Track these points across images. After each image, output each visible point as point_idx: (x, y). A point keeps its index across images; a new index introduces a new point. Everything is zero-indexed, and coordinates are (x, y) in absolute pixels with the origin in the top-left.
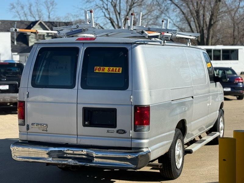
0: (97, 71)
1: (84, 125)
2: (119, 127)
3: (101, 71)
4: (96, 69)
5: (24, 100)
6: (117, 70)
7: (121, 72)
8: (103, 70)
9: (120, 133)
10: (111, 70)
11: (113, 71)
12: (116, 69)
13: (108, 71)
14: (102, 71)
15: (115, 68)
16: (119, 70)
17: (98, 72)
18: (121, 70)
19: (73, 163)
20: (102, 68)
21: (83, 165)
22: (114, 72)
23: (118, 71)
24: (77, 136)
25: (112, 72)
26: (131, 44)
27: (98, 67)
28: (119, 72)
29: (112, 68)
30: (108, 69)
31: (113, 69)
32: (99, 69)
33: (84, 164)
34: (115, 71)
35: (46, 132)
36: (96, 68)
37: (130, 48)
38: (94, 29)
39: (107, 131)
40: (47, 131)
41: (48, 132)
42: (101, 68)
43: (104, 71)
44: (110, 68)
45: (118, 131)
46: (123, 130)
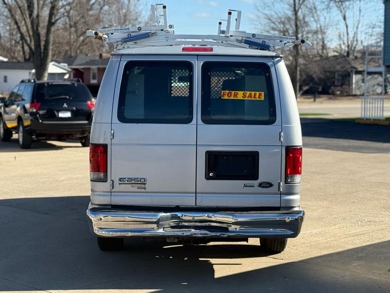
0: (226, 97)
1: (208, 178)
2: (262, 178)
3: (232, 98)
4: (224, 95)
5: (106, 143)
6: (257, 96)
7: (263, 98)
8: (236, 95)
9: (263, 187)
10: (247, 95)
11: (251, 97)
12: (255, 94)
13: (243, 97)
14: (234, 97)
15: (253, 93)
16: (260, 95)
17: (228, 98)
18: (263, 95)
19: (201, 234)
20: (233, 92)
21: (218, 236)
22: (253, 99)
23: (259, 98)
24: (195, 195)
25: (250, 99)
26: (273, 57)
27: (228, 92)
28: (261, 98)
29: (248, 93)
30: (243, 94)
31: (250, 94)
32: (229, 95)
33: (218, 234)
34: (255, 97)
35: (143, 190)
36: (223, 92)
37: (271, 63)
38: (167, 34)
39: (245, 185)
40: (145, 188)
41: (146, 190)
42: (231, 93)
43: (236, 97)
44: (246, 93)
45: (260, 185)
46: (268, 183)
